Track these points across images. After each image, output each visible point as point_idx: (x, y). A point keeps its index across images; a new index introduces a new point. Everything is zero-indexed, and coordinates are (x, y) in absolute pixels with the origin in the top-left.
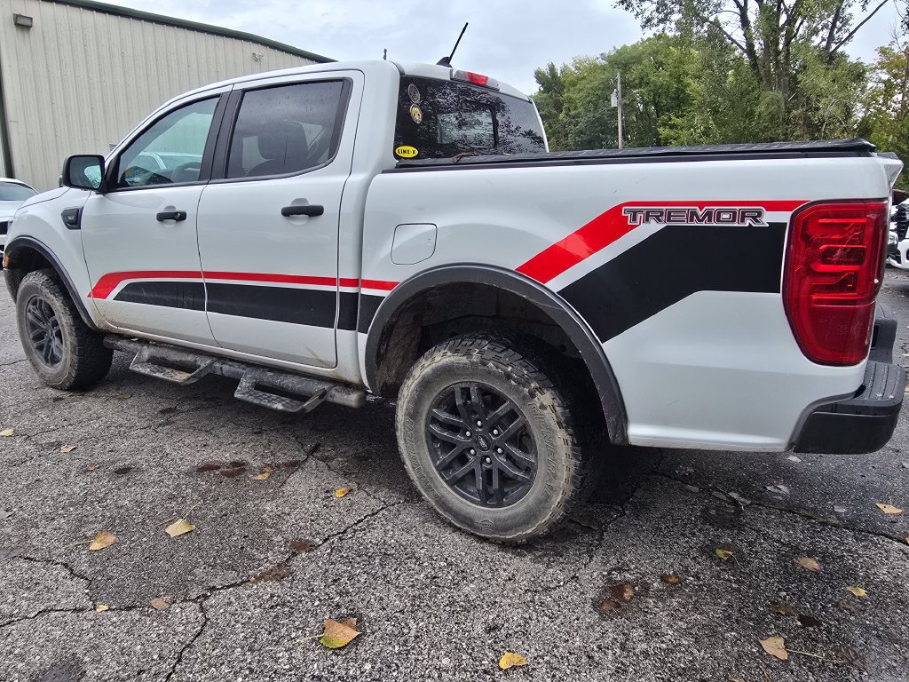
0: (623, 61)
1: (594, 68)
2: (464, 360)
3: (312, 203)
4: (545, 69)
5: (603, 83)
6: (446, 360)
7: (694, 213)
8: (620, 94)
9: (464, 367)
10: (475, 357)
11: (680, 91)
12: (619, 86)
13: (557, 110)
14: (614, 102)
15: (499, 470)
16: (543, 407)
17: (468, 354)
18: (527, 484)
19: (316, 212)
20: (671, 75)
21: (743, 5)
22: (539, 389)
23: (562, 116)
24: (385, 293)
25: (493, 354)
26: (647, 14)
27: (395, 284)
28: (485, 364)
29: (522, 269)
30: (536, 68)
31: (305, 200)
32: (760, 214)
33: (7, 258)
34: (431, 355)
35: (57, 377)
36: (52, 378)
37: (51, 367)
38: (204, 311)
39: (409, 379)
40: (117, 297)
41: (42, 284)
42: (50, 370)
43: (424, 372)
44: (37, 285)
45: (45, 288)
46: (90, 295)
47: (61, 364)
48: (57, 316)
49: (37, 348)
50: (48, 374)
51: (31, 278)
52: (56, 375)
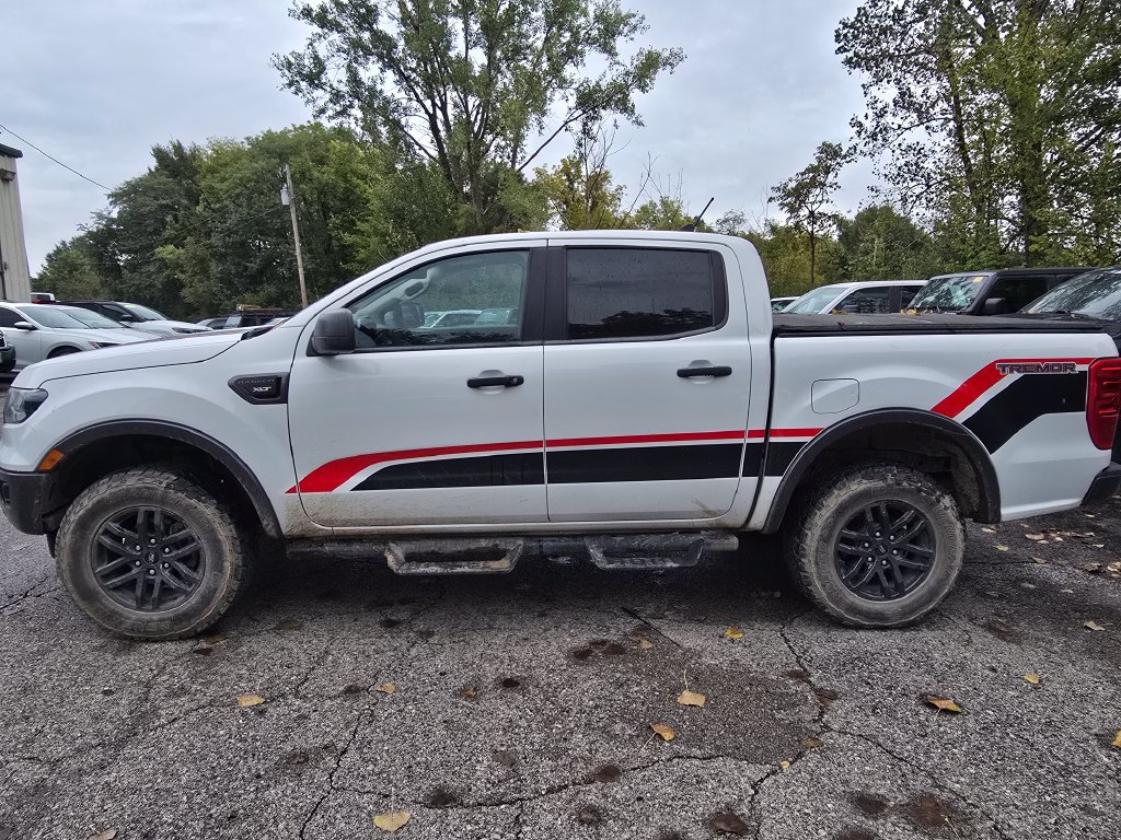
0: (274, 149)
1: (237, 155)
2: (881, 484)
3: (715, 363)
4: (166, 145)
5: (256, 173)
6: (863, 487)
7: (1039, 366)
8: (291, 190)
9: (882, 489)
10: (890, 479)
11: (349, 191)
12: (289, 181)
13: (190, 200)
14: (285, 200)
15: (900, 567)
16: (946, 508)
17: (884, 479)
18: (925, 571)
19: (722, 372)
20: (337, 172)
21: (431, 112)
22: (941, 496)
23: (199, 209)
24: (807, 439)
25: (904, 475)
26: (320, 103)
27: (818, 430)
28: (899, 484)
29: (935, 409)
30: (154, 145)
31: (706, 362)
32: (1074, 366)
33: (59, 456)
34: (844, 485)
35: (181, 621)
36: (165, 626)
37: (153, 610)
38: (543, 483)
39: (820, 509)
40: (360, 487)
41: (168, 486)
42: (155, 615)
43: (840, 500)
44: (153, 489)
45: (177, 491)
46: (292, 490)
47: (194, 600)
48: (193, 530)
49: (116, 588)
50: (152, 621)
51: (133, 481)
52: (179, 619)
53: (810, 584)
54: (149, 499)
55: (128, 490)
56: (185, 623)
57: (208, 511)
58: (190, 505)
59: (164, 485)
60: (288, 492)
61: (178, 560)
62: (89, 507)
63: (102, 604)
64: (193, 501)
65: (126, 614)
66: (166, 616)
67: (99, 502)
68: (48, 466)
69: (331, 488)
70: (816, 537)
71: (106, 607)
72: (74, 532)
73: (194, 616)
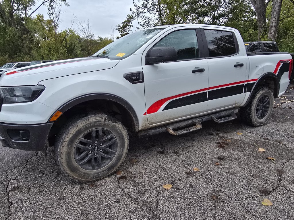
6: (262, 92)
15: (264, 111)
17: (265, 90)
18: (268, 111)
19: (242, 65)
24: (255, 81)
25: (268, 89)
27: (257, 79)
28: (267, 91)
29: (274, 72)
31: (239, 63)
32: (288, 61)
33: (60, 114)
34: (259, 92)
35: (111, 169)
36: (105, 173)
37: (99, 168)
38: (207, 100)
39: (255, 99)
40: (164, 109)
41: (105, 120)
42: (100, 170)
43: (259, 96)
44: (100, 121)
45: (109, 120)
46: (145, 114)
47: (114, 160)
48: (114, 134)
49: (85, 164)
50: (100, 172)
51: (92, 119)
52: (109, 169)
53: (252, 118)
54: (98, 126)
55: (90, 123)
56: (112, 170)
57: (119, 126)
58: (114, 125)
59: (104, 119)
60: (144, 115)
61: (107, 147)
62: (74, 133)
63: (81, 172)
64: (115, 123)
65: (90, 173)
66: (104, 169)
67: (78, 130)
68: (55, 119)
69: (156, 111)
70: (254, 106)
71: (82, 172)
72: (68, 145)
73: (115, 166)
